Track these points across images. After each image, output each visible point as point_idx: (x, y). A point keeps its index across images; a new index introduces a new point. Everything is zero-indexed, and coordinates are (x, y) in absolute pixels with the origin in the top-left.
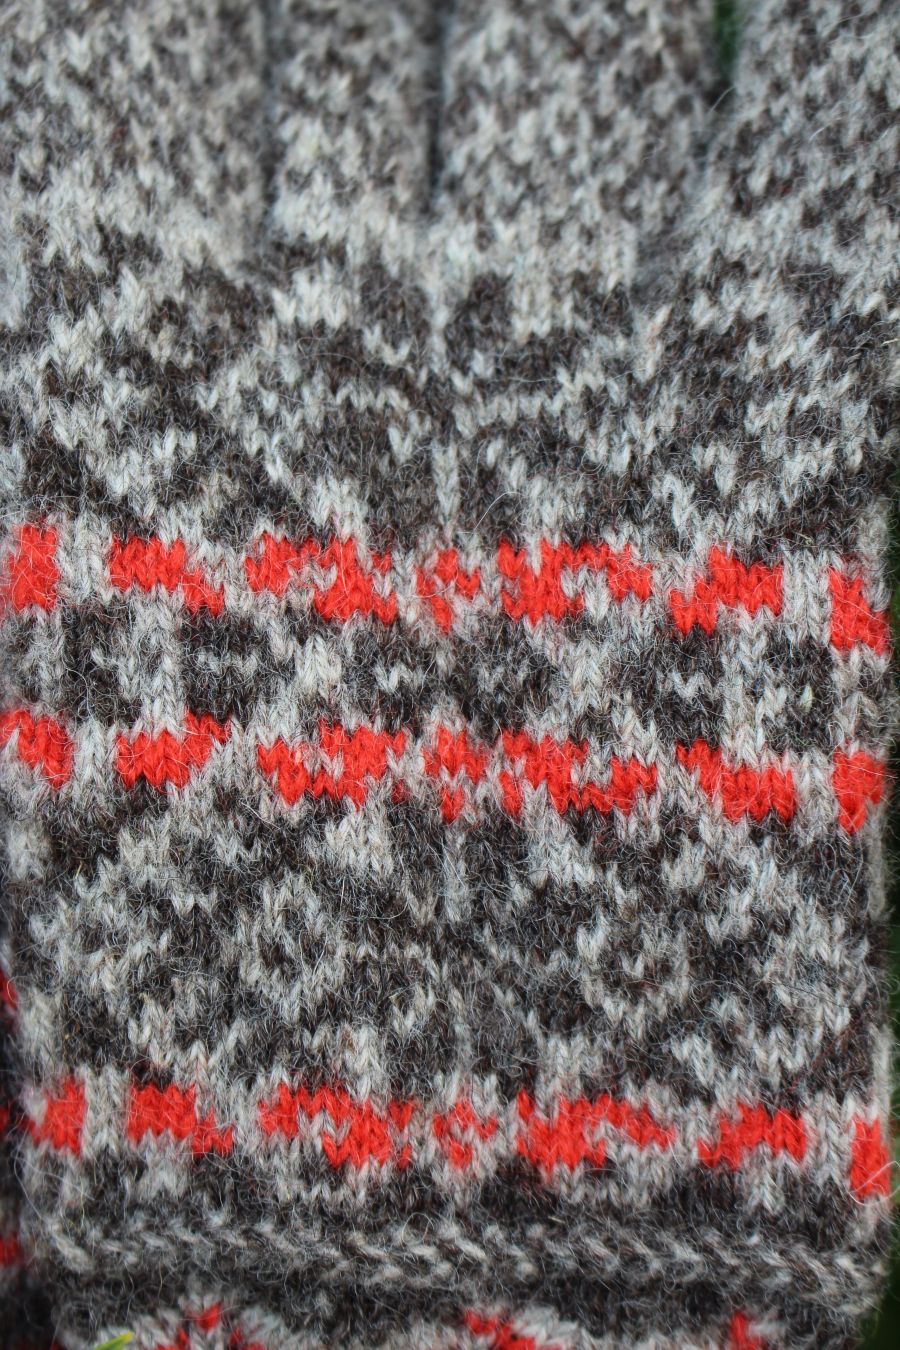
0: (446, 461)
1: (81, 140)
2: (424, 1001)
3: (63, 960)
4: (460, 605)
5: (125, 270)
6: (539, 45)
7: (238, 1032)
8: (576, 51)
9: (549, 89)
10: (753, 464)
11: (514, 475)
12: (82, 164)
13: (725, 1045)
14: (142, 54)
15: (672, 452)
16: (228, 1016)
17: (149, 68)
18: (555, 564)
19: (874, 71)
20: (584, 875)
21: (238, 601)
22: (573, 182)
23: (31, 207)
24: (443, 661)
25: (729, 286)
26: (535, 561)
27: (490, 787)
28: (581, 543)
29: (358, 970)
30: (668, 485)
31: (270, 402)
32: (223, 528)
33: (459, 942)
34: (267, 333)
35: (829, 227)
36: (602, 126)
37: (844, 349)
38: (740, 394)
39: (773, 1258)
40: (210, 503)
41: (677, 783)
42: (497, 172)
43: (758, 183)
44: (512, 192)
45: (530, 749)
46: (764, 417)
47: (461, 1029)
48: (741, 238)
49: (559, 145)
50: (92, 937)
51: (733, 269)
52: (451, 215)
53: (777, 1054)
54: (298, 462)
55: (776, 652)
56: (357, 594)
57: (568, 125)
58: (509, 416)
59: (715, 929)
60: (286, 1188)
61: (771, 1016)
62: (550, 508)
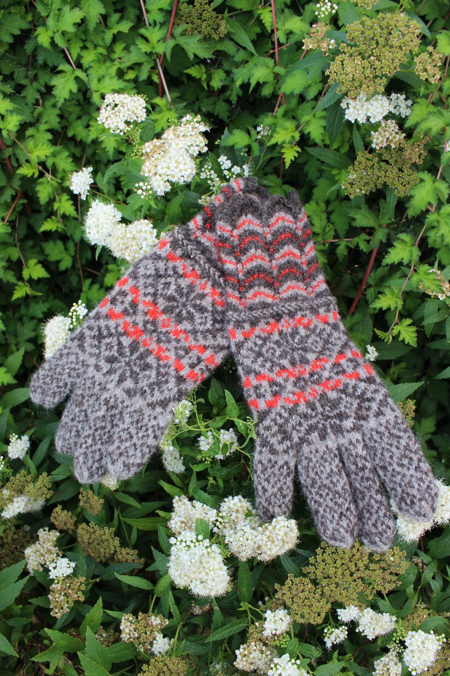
0: (320, 409)
1: (394, 427)
2: (296, 340)
3: (342, 335)
4: (310, 391)
6: (331, 486)
8: (325, 486)
9: (327, 478)
10: (274, 420)
11: (309, 411)
13: (256, 344)
14: (394, 449)
15: (287, 420)
18: (299, 399)
19: (270, 486)
20: (281, 361)
21: (340, 377)
22: (317, 461)
23: (396, 413)
24: (310, 383)
25: (286, 448)
26: (302, 400)
27: (297, 370)
28: (296, 404)
29: (306, 342)
30: (286, 415)
31: (349, 405)
32: (346, 385)
33: (294, 349)
34: (353, 415)
35: (273, 462)
36: (317, 473)
37: (266, 441)
38: (280, 431)
39: (244, 317)
40: (350, 387)
41: (272, 375)
42: (329, 459)
43: (285, 467)
44: (325, 456)
45: (294, 376)
46: (275, 428)
47: (290, 339)
48: (286, 457)
49: (322, 468)
50: (339, 338)
51: (286, 452)
52: (334, 449)
53: (249, 344)
54: (341, 398)
55: (264, 396)
56: (325, 385)
57: (322, 472)
58: (313, 419)
60: (308, 312)
61: (251, 349)
62: (302, 408)
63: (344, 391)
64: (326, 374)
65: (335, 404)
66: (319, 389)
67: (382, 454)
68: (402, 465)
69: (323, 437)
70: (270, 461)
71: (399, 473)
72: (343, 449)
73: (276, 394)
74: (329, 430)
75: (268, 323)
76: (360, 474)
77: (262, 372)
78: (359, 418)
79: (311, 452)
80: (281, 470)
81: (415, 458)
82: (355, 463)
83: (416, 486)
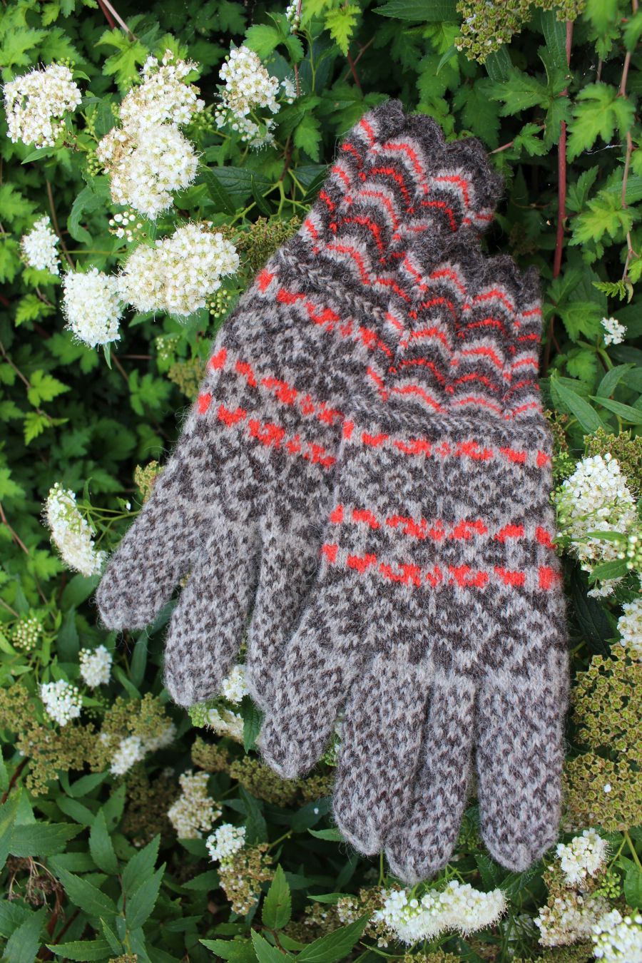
0: (432, 610)
1: (535, 707)
2: (451, 478)
3: (541, 490)
4: (432, 571)
5: (521, 663)
6: (390, 742)
7: (497, 472)
8: (380, 737)
9: (389, 726)
10: (349, 592)
11: (413, 604)
12: (535, 698)
13: (378, 461)
14: (517, 742)
15: (369, 601)
16: (499, 476)
17: (515, 737)
18: (405, 577)
19: (297, 698)
20: (408, 502)
22: (386, 692)
23: (549, 684)
24: (437, 558)
25: (347, 645)
26: (410, 580)
27: (429, 527)
28: (397, 583)
29: (466, 484)
30: (372, 592)
31: (479, 627)
32: (494, 589)
33: (441, 492)
34: (479, 648)
35: (318, 659)
36: (377, 710)
37: (320, 619)
38: (349, 613)
40: (498, 596)
41: (381, 520)
42: (408, 699)
43: (334, 677)
44: (404, 690)
45: (417, 534)
46: (344, 605)
47: (442, 473)
48: (341, 661)
49: (389, 706)
50: (533, 493)
51: (345, 651)
52: (424, 686)
53: (367, 457)
54: (473, 608)
55: (352, 546)
56: (458, 573)
57: (386, 712)
58: (413, 621)
59: (377, 486)
60: (487, 439)
61: (367, 466)
62: (404, 593)
63: (482, 598)
64: (470, 553)
65: (458, 615)
66: (447, 574)
67: (495, 737)
68: (517, 775)
69: (416, 658)
70: (313, 655)
71: (505, 782)
72: (437, 695)
73: (372, 552)
74: (429, 653)
75: (412, 438)
76: (444, 749)
77: (366, 508)
78: (486, 658)
79: (384, 672)
80: (326, 679)
81: (544, 772)
82: (444, 727)
83: (523, 816)
